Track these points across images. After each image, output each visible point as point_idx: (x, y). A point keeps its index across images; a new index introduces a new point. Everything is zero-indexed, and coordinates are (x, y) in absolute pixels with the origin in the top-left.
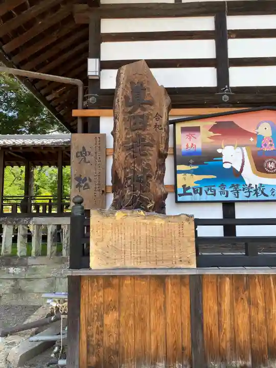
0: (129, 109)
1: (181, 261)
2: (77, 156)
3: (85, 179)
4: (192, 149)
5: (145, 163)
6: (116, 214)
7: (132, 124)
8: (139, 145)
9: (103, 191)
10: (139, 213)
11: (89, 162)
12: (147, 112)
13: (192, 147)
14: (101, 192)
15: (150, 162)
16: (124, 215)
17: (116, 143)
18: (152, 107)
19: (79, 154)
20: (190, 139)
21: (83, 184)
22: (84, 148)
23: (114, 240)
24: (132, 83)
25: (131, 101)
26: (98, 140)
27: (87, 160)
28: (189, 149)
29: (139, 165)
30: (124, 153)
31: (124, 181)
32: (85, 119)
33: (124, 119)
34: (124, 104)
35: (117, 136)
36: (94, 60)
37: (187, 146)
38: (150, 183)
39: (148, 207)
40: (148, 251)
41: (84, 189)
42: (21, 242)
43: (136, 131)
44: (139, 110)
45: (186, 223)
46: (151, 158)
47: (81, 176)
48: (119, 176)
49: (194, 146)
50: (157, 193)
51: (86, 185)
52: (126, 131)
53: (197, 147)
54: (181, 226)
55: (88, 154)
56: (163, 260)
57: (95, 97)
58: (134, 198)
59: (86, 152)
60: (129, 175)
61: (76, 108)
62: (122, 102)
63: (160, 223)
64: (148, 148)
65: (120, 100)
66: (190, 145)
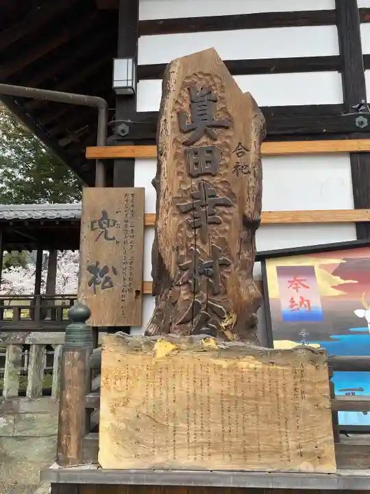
0: (186, 137)
1: (301, 454)
2: (93, 229)
3: (106, 270)
4: (303, 309)
5: (216, 237)
6: (157, 346)
7: (191, 163)
8: (204, 203)
9: (138, 292)
10: (206, 344)
11: (114, 239)
12: (218, 142)
13: (302, 303)
14: (134, 293)
15: (225, 236)
16: (173, 347)
17: (161, 201)
18: (229, 133)
19: (96, 225)
20: (297, 288)
21: (102, 280)
22: (105, 213)
23: (151, 403)
24: (191, 89)
25: (188, 122)
26: (130, 198)
27: (110, 236)
28: (295, 307)
29: (204, 242)
30: (175, 219)
31: (175, 273)
32: (109, 163)
33: (176, 156)
34: (176, 126)
35: (163, 187)
36: (125, 61)
37: (292, 301)
38: (227, 276)
39: (223, 325)
40: (227, 429)
41: (103, 288)
42: (10, 374)
43: (200, 179)
44: (204, 139)
45: (309, 368)
46: (227, 228)
47: (98, 263)
48: (166, 263)
49: (305, 303)
50: (240, 297)
51: (107, 279)
52: (180, 178)
53: (311, 305)
54: (299, 373)
55: (111, 223)
56: (259, 453)
57: (127, 124)
58: (196, 308)
59: (109, 220)
60: (186, 262)
61: (95, 144)
62: (173, 123)
63: (252, 366)
64: (221, 209)
65: (169, 120)
66: (297, 300)
